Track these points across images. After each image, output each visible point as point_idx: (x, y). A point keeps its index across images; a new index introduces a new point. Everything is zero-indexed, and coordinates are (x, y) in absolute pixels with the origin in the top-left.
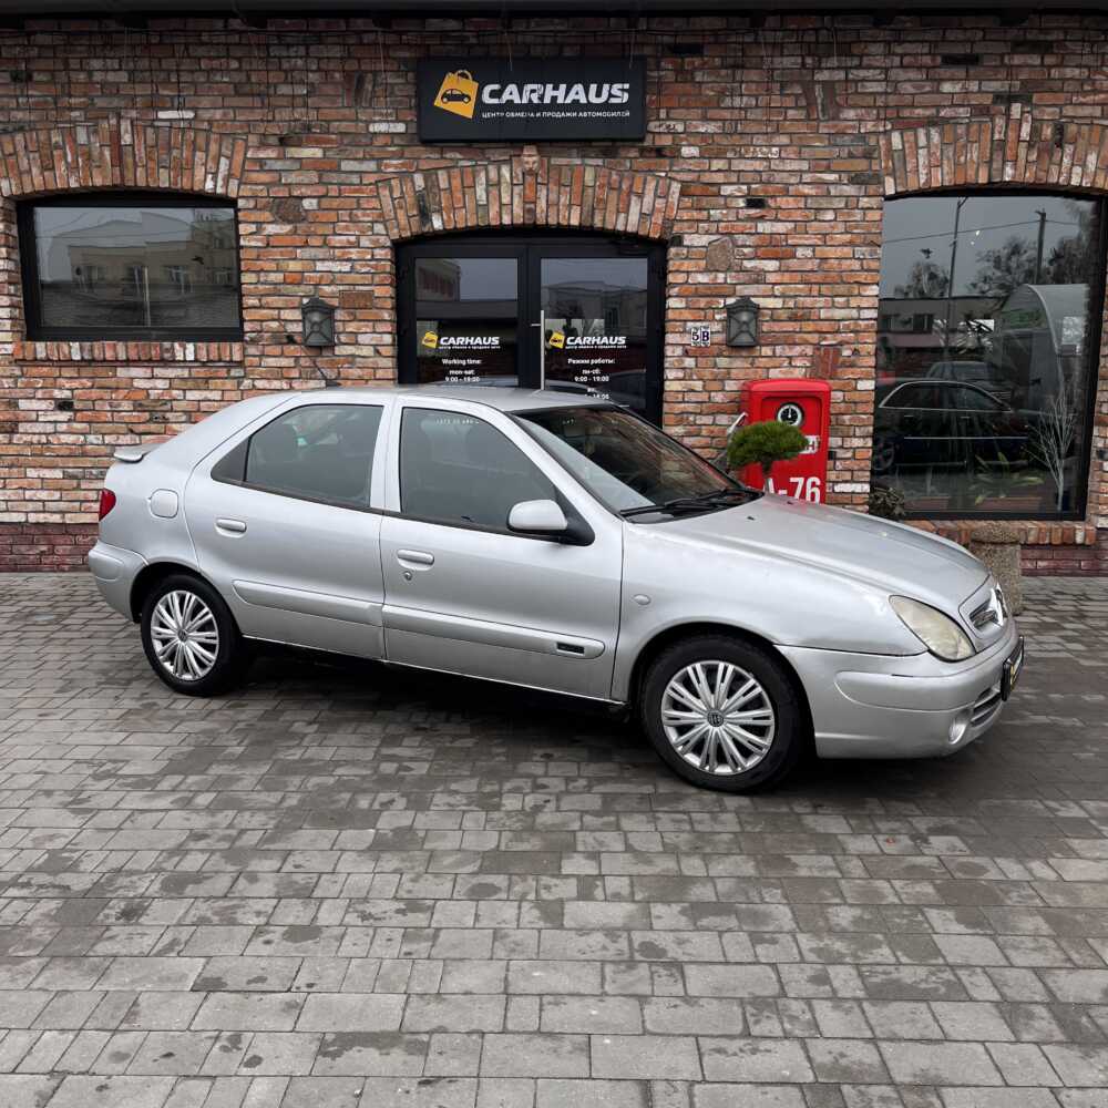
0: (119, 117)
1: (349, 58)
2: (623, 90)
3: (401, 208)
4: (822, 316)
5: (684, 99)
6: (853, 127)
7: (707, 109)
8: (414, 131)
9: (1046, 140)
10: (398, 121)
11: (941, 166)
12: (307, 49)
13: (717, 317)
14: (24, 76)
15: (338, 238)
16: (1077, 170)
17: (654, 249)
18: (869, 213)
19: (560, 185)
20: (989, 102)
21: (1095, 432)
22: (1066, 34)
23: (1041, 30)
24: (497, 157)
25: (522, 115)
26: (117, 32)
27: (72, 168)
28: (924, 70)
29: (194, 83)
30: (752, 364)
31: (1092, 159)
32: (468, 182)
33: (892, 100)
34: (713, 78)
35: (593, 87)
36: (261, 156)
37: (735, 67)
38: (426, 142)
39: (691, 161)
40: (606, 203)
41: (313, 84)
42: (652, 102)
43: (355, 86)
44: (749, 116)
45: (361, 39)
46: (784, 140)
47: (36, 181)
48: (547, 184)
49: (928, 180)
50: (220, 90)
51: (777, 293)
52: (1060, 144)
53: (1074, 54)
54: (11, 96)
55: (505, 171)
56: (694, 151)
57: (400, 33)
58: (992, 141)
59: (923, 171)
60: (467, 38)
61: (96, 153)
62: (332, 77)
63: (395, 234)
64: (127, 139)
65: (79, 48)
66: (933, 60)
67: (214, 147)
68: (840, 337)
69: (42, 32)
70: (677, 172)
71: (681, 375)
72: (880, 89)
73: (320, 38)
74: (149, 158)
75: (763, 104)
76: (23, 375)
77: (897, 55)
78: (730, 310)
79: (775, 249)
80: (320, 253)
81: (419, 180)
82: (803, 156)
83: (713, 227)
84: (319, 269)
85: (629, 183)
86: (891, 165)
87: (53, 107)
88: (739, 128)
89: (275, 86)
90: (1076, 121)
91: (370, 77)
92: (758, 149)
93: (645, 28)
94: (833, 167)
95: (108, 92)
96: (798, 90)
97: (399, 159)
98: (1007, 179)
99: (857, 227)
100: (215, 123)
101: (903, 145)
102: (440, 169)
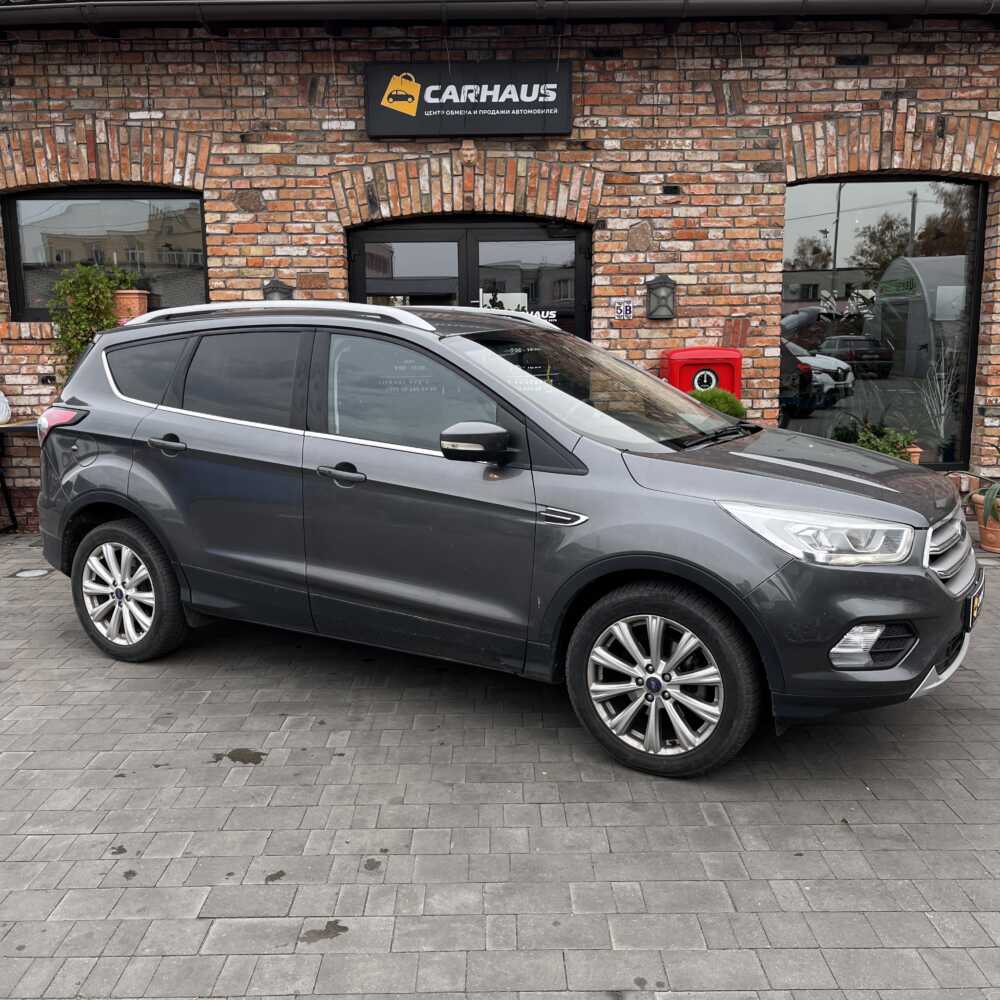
0: (95, 118)
1: (303, 61)
2: (550, 90)
3: (352, 197)
4: (732, 291)
5: (606, 98)
6: (758, 121)
7: (627, 105)
8: (363, 128)
9: (929, 131)
10: (348, 118)
11: (836, 155)
12: (265, 57)
13: (638, 293)
14: (7, 81)
15: (298, 225)
16: (958, 158)
17: (580, 231)
18: (776, 196)
19: (496, 175)
20: (877, 98)
21: (977, 392)
22: (946, 36)
23: (924, 33)
24: (439, 151)
25: (461, 113)
26: (92, 41)
27: (52, 164)
28: (821, 70)
29: (162, 86)
30: (670, 334)
31: (970, 148)
32: (412, 173)
33: (792, 96)
34: (632, 79)
35: (524, 88)
36: (224, 152)
37: (651, 68)
38: (376, 139)
39: (613, 153)
40: (538, 191)
41: (270, 86)
42: (576, 100)
43: (309, 89)
44: (665, 112)
45: (313, 46)
46: (696, 133)
47: (19, 177)
48: (483, 175)
49: (822, 172)
50: (186, 92)
51: (692, 271)
52: (942, 135)
53: (952, 54)
55: (446, 163)
56: (616, 144)
57: (349, 40)
58: (881, 129)
59: (820, 160)
60: (410, 43)
61: (73, 151)
62: (289, 80)
63: (347, 222)
64: (101, 137)
65: (57, 56)
66: (828, 60)
67: (181, 145)
68: (749, 309)
69: (23, 41)
70: (604, 162)
71: (606, 345)
72: (780, 87)
73: (275, 45)
74: (122, 155)
75: (677, 101)
76: (9, 353)
77: (796, 56)
78: (650, 286)
79: (689, 230)
80: (279, 239)
81: (368, 172)
82: (716, 147)
83: (634, 212)
84: (278, 253)
85: (557, 173)
86: (791, 155)
87: (33, 109)
88: (656, 123)
89: (237, 89)
90: (956, 114)
91: (322, 79)
92: (673, 141)
93: (570, 34)
94: (740, 157)
95: (84, 95)
96: (708, 88)
97: (350, 153)
98: (896, 167)
99: (762, 211)
100: (182, 123)
101: (803, 137)
102: (387, 162)
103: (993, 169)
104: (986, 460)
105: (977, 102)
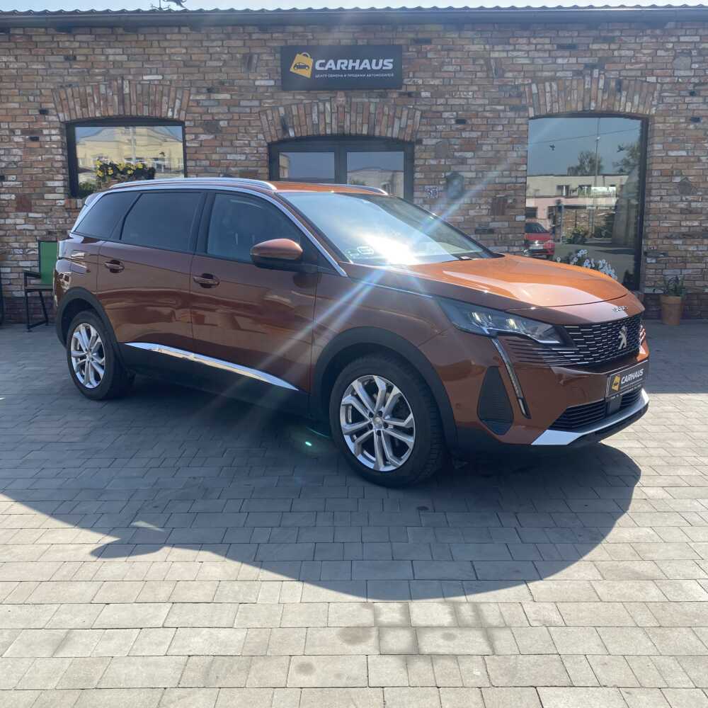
0: (123, 79)
1: (245, 46)
2: (390, 62)
3: (272, 125)
4: (497, 182)
5: (422, 67)
6: (512, 81)
7: (434, 72)
8: (279, 84)
9: (612, 89)
10: (270, 79)
11: (558, 102)
12: (223, 44)
13: (441, 183)
14: (71, 58)
15: (238, 142)
16: (629, 104)
17: (406, 146)
18: (521, 126)
19: (357, 113)
20: (581, 68)
21: (643, 243)
22: (622, 32)
23: (609, 31)
24: (323, 98)
25: (334, 76)
26: (123, 35)
27: (97, 106)
28: (548, 52)
29: (162, 61)
31: (636, 98)
32: (308, 111)
33: (531, 68)
35: (374, 61)
36: (198, 98)
37: (449, 50)
39: (427, 100)
40: (379, 122)
41: (224, 60)
42: (405, 68)
43: (248, 62)
44: (457, 75)
45: (251, 37)
46: (475, 88)
47: (79, 113)
48: (350, 113)
49: (550, 111)
50: (176, 65)
51: (473, 170)
52: (619, 91)
53: (626, 43)
54: (65, 69)
55: (328, 105)
56: (428, 94)
57: (271, 33)
58: (584, 89)
59: (549, 105)
60: (307, 36)
61: (109, 98)
62: (236, 56)
63: (268, 141)
64: (127, 90)
65: (102, 43)
66: (553, 47)
67: (172, 94)
68: (507, 193)
69: (81, 34)
70: (421, 105)
72: (525, 62)
73: (229, 37)
74: (138, 100)
75: (464, 69)
76: (70, 217)
77: (533, 44)
78: (448, 179)
79: (471, 146)
80: (229, 150)
81: (282, 110)
82: (487, 97)
83: (439, 135)
84: (228, 158)
85: (393, 111)
86: (531, 101)
87: (87, 74)
88: (452, 82)
89: (205, 62)
90: (628, 78)
91: (256, 56)
92: (462, 93)
93: (401, 30)
94: (502, 102)
95: (116, 66)
96: (482, 62)
97: (271, 99)
98: (592, 109)
99: (513, 134)
100: (173, 82)
101: (538, 90)
102: (294, 104)
103: (650, 111)
104: (648, 283)
105: (640, 72)
